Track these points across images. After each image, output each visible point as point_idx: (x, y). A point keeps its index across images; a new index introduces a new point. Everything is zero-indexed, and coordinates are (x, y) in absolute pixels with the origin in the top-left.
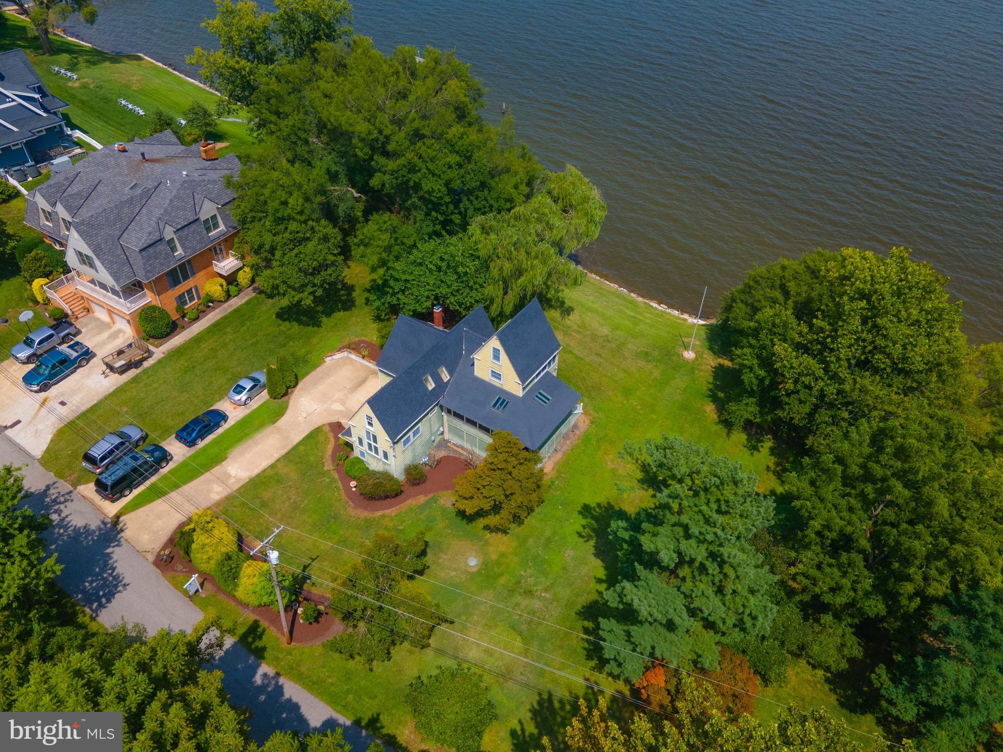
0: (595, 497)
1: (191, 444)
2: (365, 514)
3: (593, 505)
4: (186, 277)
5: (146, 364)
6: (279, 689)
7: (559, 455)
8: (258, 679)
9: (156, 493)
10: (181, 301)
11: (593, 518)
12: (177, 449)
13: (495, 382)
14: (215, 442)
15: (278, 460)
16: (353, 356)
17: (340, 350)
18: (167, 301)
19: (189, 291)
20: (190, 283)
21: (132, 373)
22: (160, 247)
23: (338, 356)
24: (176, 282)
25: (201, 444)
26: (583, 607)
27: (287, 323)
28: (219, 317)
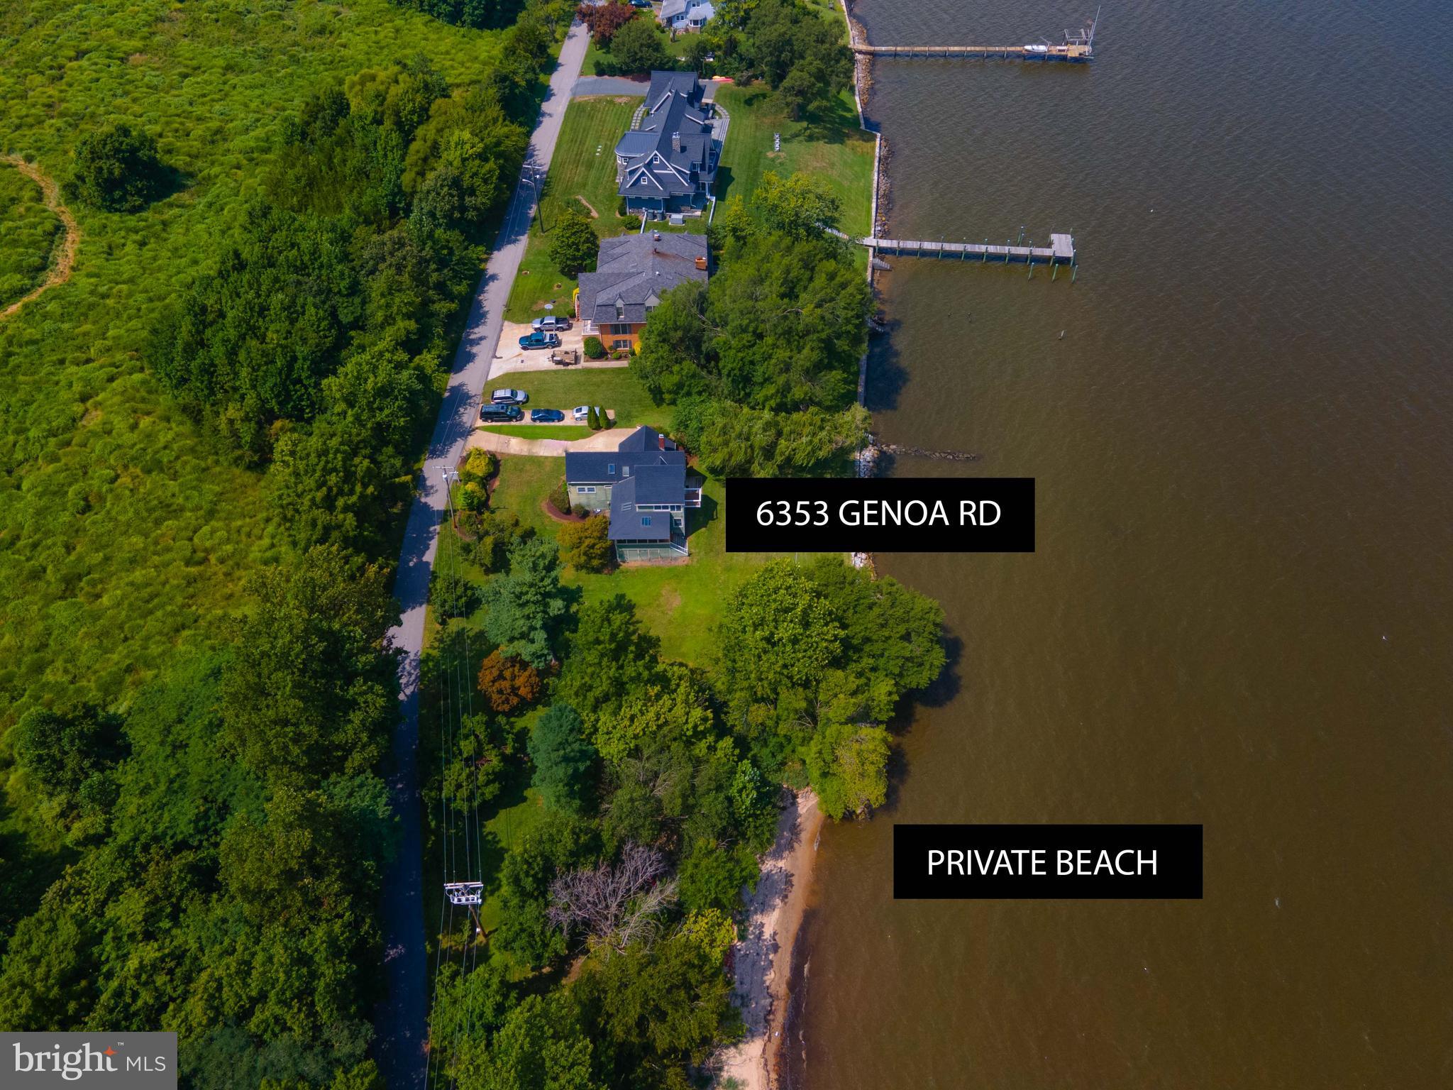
0: (631, 595)
1: (534, 420)
2: (545, 510)
3: (627, 598)
4: (624, 332)
5: (570, 367)
6: (432, 538)
7: (649, 564)
8: (432, 529)
9: (498, 431)
10: (617, 344)
12: (528, 416)
14: (545, 427)
18: (608, 340)
19: (625, 341)
20: (627, 337)
21: (561, 367)
22: (610, 309)
24: (617, 332)
25: (538, 423)
28: (627, 366)
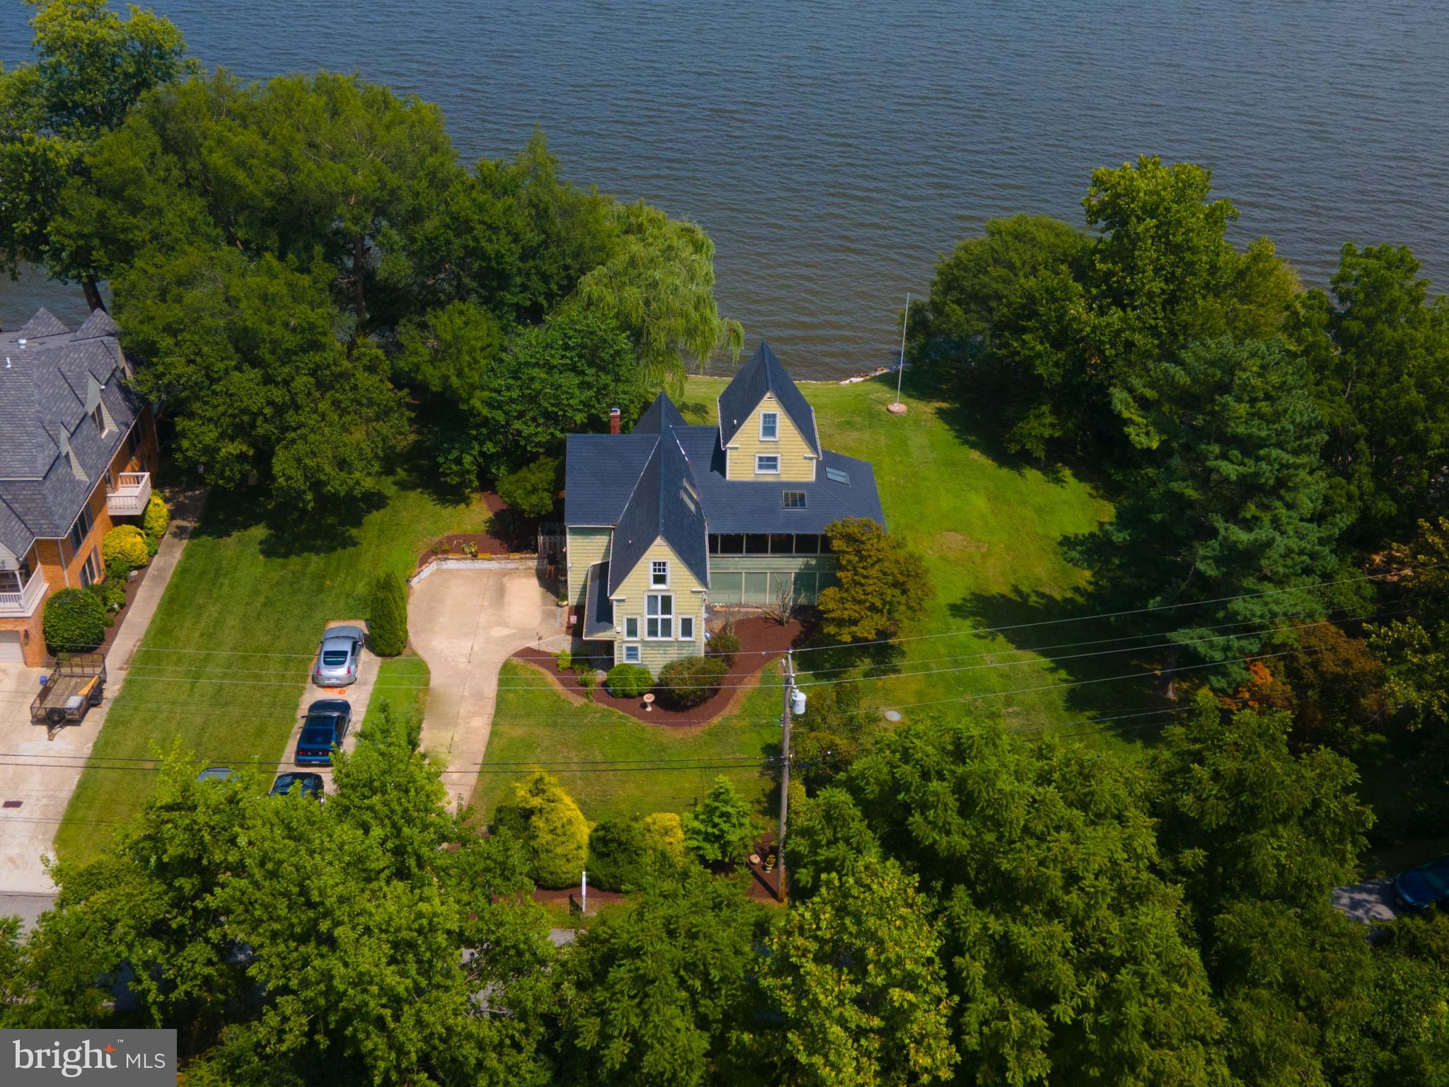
5: (109, 693)
11: (974, 614)
13: (768, 476)
15: (494, 724)
16: (451, 565)
17: (424, 561)
20: (90, 541)
23: (428, 570)
26: (1066, 701)
27: (294, 559)
28: (160, 591)
